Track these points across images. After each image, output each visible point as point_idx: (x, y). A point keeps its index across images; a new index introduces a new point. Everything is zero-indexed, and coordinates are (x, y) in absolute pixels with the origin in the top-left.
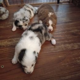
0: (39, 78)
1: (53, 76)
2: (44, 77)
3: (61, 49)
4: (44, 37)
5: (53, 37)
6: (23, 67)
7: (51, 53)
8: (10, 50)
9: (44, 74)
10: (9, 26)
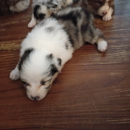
0: (54, 113)
1: (87, 112)
2: (66, 111)
3: (118, 60)
4: (80, 33)
5: (102, 37)
6: (24, 85)
7: (93, 65)
8: (15, 57)
9: (68, 106)
10: (25, 21)
